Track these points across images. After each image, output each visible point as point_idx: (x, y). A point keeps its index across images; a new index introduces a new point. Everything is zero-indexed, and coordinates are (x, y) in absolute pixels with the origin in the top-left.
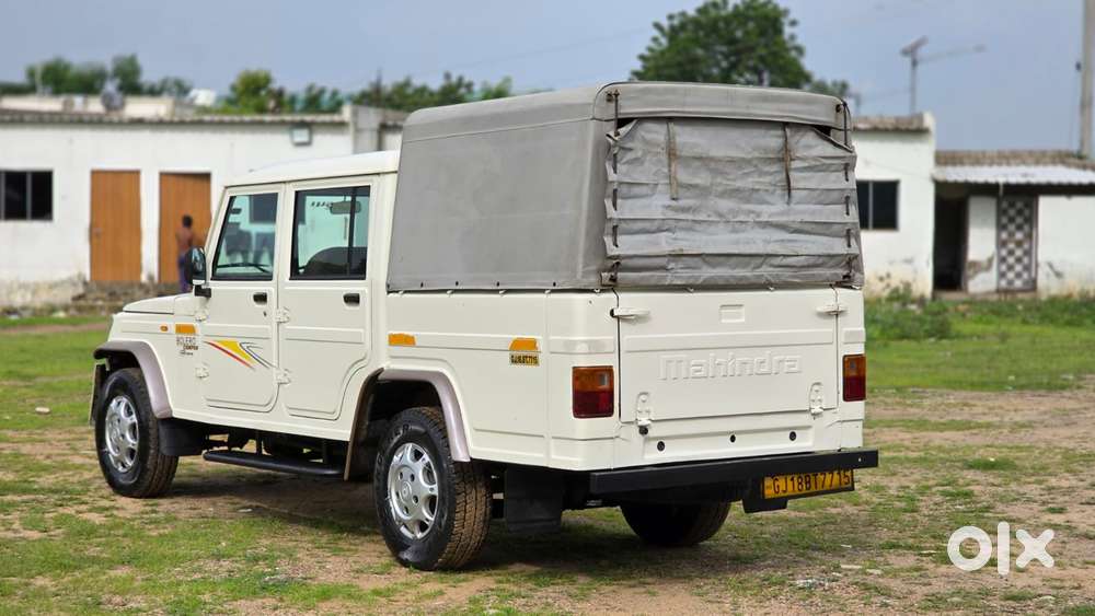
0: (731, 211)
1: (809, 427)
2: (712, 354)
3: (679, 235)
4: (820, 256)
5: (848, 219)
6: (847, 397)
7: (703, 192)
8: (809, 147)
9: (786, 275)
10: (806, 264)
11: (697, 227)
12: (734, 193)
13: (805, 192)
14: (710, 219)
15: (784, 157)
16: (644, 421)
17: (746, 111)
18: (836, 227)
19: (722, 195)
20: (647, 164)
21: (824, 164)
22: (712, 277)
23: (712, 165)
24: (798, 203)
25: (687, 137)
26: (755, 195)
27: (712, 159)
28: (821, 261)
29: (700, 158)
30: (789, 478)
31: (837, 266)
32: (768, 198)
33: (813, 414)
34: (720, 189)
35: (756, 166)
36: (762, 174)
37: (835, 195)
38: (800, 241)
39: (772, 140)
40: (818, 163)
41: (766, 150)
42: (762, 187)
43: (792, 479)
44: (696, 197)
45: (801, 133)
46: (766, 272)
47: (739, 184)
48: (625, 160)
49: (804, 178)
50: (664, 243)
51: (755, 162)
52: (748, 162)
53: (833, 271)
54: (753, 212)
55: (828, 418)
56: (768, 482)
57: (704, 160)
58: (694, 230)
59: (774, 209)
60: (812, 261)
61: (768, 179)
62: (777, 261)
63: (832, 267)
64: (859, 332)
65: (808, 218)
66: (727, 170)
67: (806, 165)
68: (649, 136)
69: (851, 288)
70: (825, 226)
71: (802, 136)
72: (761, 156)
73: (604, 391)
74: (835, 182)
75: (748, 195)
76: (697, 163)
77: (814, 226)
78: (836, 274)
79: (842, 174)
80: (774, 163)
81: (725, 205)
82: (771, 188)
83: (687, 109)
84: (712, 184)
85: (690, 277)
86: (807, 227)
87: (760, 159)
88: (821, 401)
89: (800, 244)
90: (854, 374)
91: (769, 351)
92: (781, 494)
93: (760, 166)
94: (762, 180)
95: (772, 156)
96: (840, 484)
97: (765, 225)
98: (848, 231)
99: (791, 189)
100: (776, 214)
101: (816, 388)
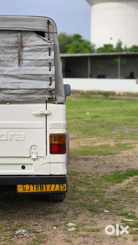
1: (32, 164)
4: (32, 89)
5: (49, 73)
6: (52, 152)
8: (32, 41)
9: (14, 98)
10: (24, 93)
13: (29, 61)
15: (20, 46)
18: (43, 77)
21: (38, 49)
24: (25, 66)
26: (2, 63)
28: (33, 91)
30: (31, 185)
31: (44, 93)
32: (10, 64)
33: (33, 159)
35: (2, 50)
36: (6, 53)
37: (43, 62)
38: (22, 83)
39: (13, 39)
40: (36, 48)
41: (8, 43)
42: (6, 59)
43: (33, 185)
45: (28, 35)
46: (2, 96)
49: (30, 55)
51: (2, 48)
53: (42, 96)
55: (41, 161)
59: (13, 69)
60: (27, 91)
61: (10, 56)
62: (8, 91)
63: (41, 94)
65: (29, 72)
67: (30, 49)
69: (55, 103)
70: (37, 76)
71: (29, 36)
72: (5, 46)
74: (44, 56)
77: (31, 76)
78: (44, 97)
79: (48, 53)
80: (14, 49)
82: (11, 60)
86: (28, 77)
87: (4, 47)
88: (37, 153)
89: (23, 84)
90: (56, 142)
91: (6, 130)
92: (26, 191)
93: (5, 50)
94: (6, 56)
95: (12, 45)
96: (60, 189)
97: (6, 76)
98: (50, 78)
99: (20, 60)
100: (12, 71)
101: (34, 147)
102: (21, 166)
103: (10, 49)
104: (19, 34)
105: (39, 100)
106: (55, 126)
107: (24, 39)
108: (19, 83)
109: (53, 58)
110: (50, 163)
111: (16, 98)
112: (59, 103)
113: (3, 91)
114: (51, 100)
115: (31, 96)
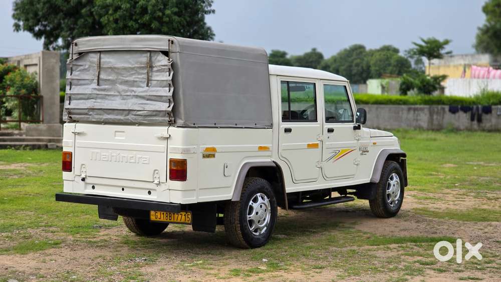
0: (124, 90)
1: (156, 190)
2: (110, 151)
3: (99, 100)
4: (154, 111)
5: (169, 94)
6: (171, 178)
7: (113, 82)
8: (159, 61)
9: (140, 119)
10: (147, 114)
11: (107, 97)
12: (126, 83)
13: (157, 82)
14: (115, 94)
15: (150, 66)
16: (83, 176)
17: (129, 46)
18: (164, 98)
19: (121, 83)
20: (91, 71)
21: (162, 69)
22: (106, 119)
23: (116, 71)
24: (152, 87)
25: (107, 60)
26: (135, 84)
27: (115, 68)
28: (154, 113)
29: (111, 68)
30: (162, 213)
31: (164, 116)
32: (141, 85)
33: (156, 184)
34: (120, 81)
36: (139, 74)
37: (165, 83)
38: (149, 104)
39: (144, 59)
40: (160, 68)
41: (141, 63)
42: (139, 80)
43: (163, 214)
44: (109, 85)
45: (157, 55)
46: (130, 117)
47: (127, 79)
48: (78, 70)
49: (157, 75)
50: (88, 104)
51: (135, 69)
52: (133, 69)
53: (163, 119)
54: (133, 91)
55: (163, 187)
56: (152, 213)
57: (113, 69)
58: (105, 99)
59: (142, 90)
60: (150, 113)
61: (142, 76)
62: (134, 113)
63: (161, 116)
64: (178, 148)
65: (155, 94)
66: (122, 73)
67: (157, 69)
68: (91, 59)
69: (174, 126)
70: (160, 97)
71: (157, 57)
73: (68, 162)
74: (166, 77)
75: (133, 84)
76: (110, 70)
77: (155, 97)
78: (165, 120)
79: (168, 73)
81: (121, 87)
82: (143, 80)
83: (104, 47)
84: (116, 79)
85: (98, 118)
86: (153, 98)
87: (138, 67)
88: (159, 178)
89: (148, 106)
90: (175, 168)
91: (135, 153)
92: (158, 220)
93: (138, 70)
94: (139, 76)
95: (143, 66)
96: (185, 220)
97: (137, 97)
98: (169, 100)
99: (149, 81)
100: (142, 92)
101: (157, 172)
102: (148, 191)
103: (143, 69)
104: (149, 54)
105: (161, 123)
106: (175, 150)
107: (153, 59)
108: (145, 104)
109: (171, 79)
110: (170, 190)
111: (142, 120)
112: (178, 127)
113: (131, 112)
114: (171, 123)
115: (154, 118)
